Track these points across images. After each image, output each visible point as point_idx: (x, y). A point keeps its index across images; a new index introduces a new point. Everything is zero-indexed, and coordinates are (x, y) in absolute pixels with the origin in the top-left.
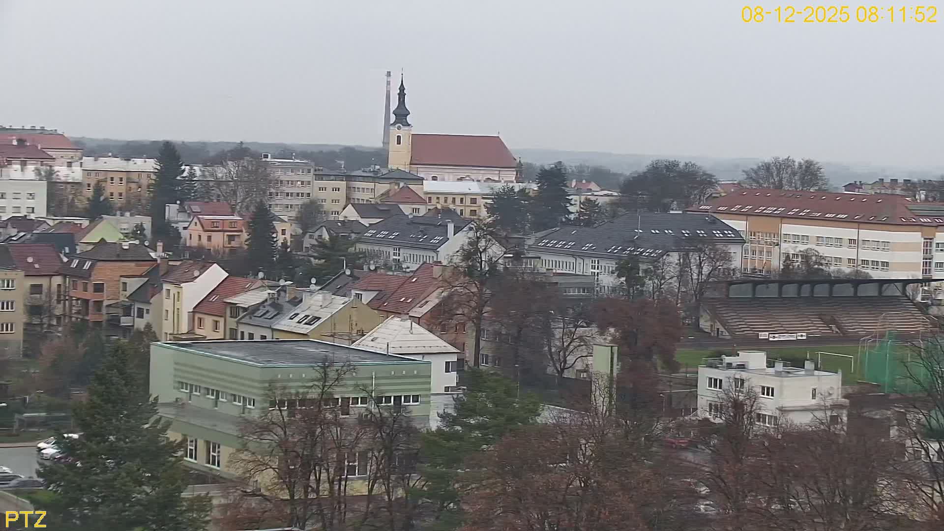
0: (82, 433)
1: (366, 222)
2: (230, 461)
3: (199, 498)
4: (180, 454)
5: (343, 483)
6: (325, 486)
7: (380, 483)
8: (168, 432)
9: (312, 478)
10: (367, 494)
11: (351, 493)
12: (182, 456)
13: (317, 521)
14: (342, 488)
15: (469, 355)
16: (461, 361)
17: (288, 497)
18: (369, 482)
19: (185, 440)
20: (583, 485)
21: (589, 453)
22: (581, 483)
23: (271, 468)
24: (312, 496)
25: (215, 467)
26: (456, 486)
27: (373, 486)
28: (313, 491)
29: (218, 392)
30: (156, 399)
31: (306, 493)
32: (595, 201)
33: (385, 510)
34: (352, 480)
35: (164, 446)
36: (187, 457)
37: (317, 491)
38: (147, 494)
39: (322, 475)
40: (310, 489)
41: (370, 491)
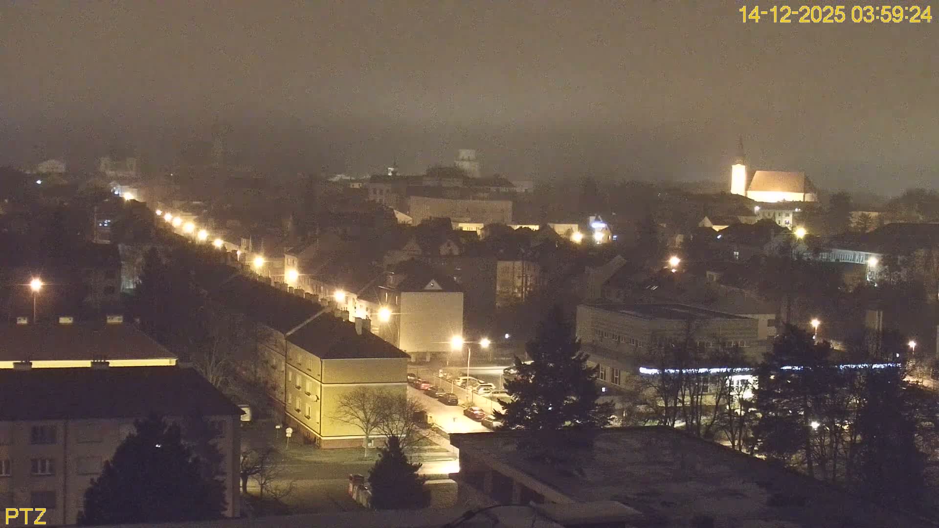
0: (533, 361)
1: (717, 228)
2: (627, 381)
3: (607, 404)
4: (594, 376)
5: (700, 397)
6: (687, 399)
7: (723, 398)
8: (588, 361)
9: (680, 393)
10: (715, 404)
11: (705, 403)
12: (596, 377)
13: (683, 421)
14: (699, 400)
15: (783, 316)
16: (778, 320)
17: (664, 405)
18: (717, 396)
19: (598, 367)
20: (858, 402)
21: (863, 381)
22: (856, 401)
23: (653, 386)
24: (679, 405)
25: (618, 385)
26: (774, 401)
27: (719, 401)
28: (680, 401)
29: (619, 337)
30: (580, 341)
31: (676, 404)
32: (869, 215)
33: (727, 415)
34: (705, 395)
35: (585, 370)
36: (599, 378)
37: (683, 402)
38: (573, 400)
39: (686, 392)
40: (678, 400)
41: (717, 402)
